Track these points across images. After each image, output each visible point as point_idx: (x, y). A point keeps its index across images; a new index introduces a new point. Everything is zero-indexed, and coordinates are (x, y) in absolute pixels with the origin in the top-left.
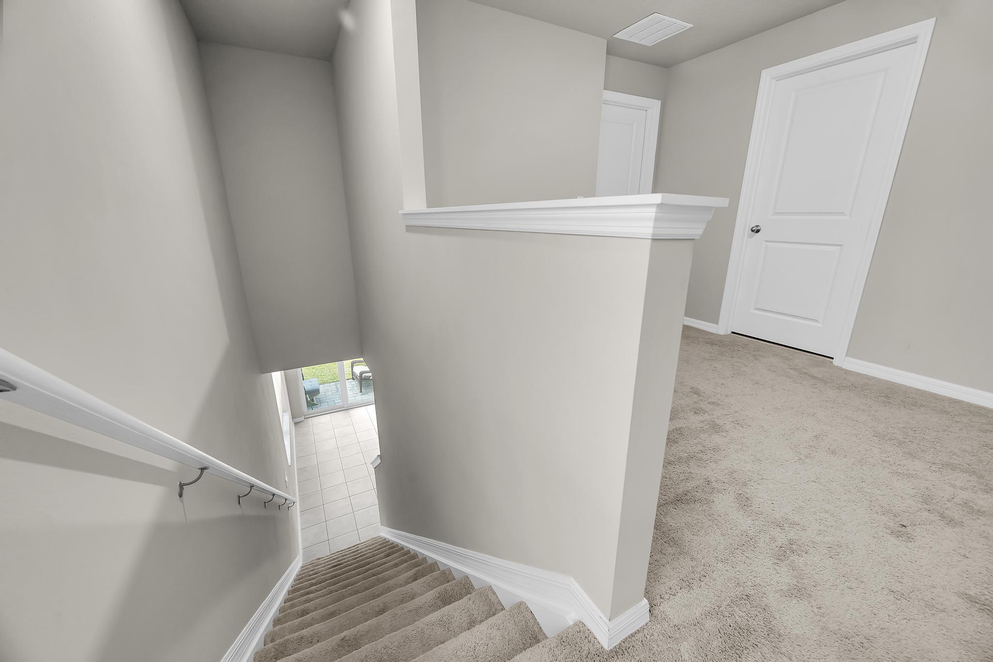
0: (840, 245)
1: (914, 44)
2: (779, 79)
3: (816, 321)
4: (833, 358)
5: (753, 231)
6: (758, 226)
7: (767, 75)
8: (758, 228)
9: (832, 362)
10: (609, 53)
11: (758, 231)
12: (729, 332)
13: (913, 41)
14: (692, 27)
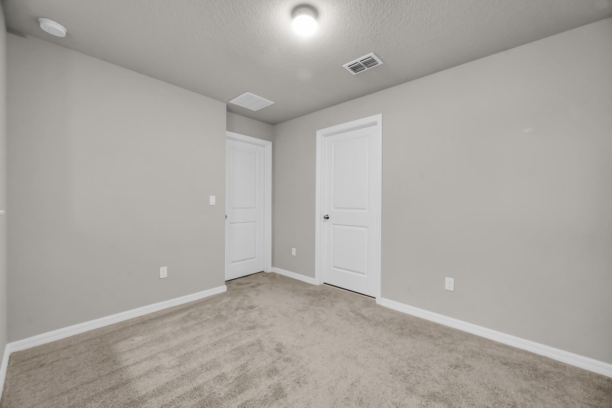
0: (367, 227)
1: (376, 126)
2: (326, 135)
3: (364, 274)
4: (375, 298)
5: (325, 218)
6: (327, 215)
7: (319, 134)
8: (328, 216)
9: (375, 302)
10: (227, 110)
11: (328, 218)
12: (322, 283)
13: (375, 124)
14: (273, 104)
